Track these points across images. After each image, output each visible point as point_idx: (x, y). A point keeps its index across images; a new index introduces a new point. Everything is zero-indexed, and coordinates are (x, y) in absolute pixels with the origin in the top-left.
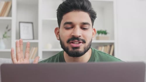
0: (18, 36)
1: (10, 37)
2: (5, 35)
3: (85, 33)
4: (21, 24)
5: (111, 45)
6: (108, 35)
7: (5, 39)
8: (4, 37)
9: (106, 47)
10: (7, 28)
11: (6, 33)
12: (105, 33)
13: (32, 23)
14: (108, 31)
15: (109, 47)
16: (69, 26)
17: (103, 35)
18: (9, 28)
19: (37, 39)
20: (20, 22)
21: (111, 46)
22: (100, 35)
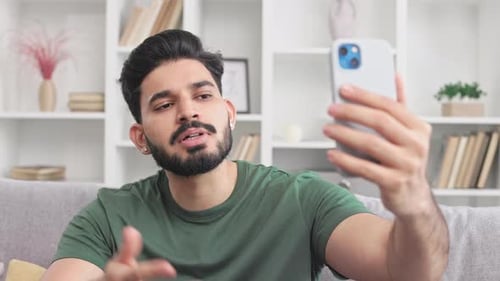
5: (492, 131)
13: (245, 61)
15: (481, 136)
17: (467, 100)
19: (259, 112)
22: (457, 99)
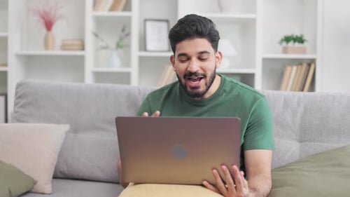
0: (143, 46)
1: (129, 46)
2: (121, 44)
3: (204, 64)
4: (149, 24)
5: (311, 63)
6: (305, 44)
7: (120, 51)
8: (119, 46)
9: (300, 67)
10: (123, 30)
11: (121, 39)
12: (300, 40)
13: (167, 21)
14: (305, 38)
15: (305, 66)
16: (184, 58)
17: (297, 45)
18: (127, 31)
20: (146, 20)
21: (309, 65)
22: (291, 44)
